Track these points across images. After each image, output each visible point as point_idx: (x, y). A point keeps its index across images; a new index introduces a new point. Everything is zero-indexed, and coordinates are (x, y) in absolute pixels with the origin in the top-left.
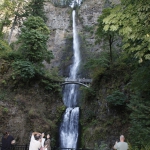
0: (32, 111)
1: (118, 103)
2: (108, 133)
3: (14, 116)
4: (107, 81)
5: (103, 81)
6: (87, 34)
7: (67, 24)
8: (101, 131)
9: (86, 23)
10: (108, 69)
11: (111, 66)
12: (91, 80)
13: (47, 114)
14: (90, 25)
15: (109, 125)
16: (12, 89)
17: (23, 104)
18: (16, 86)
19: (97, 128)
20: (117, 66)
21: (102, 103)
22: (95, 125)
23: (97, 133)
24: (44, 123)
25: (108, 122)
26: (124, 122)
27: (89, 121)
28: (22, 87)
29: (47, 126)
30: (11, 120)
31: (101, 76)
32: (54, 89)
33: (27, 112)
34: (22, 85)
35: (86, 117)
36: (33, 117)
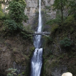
0: (15, 49)
1: (67, 45)
2: (60, 63)
3: (4, 52)
4: (60, 33)
5: (57, 32)
6: (47, 10)
7: (37, 5)
8: (56, 62)
9: (47, 4)
10: (60, 25)
11: (62, 24)
12: (50, 33)
13: (24, 52)
14: (49, 5)
15: (61, 58)
16: (4, 37)
17: (10, 45)
18: (6, 35)
19: (53, 60)
20: (66, 24)
21: (57, 45)
22: (52, 59)
23: (54, 63)
24: (22, 57)
26: (70, 57)
27: (48, 56)
28: (10, 36)
29: (24, 58)
30: (2, 55)
31: (56, 30)
32: (28, 37)
33: (12, 50)
34: (10, 34)
35: (46, 54)
36: (15, 53)
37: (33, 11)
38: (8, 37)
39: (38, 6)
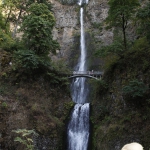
0: (35, 106)
2: (125, 131)
3: (15, 112)
4: (121, 71)
5: (117, 70)
6: (96, 31)
7: (75, 22)
8: (117, 129)
10: (122, 57)
11: (125, 54)
12: (102, 73)
13: (53, 111)
15: (126, 121)
16: (14, 83)
17: (26, 99)
18: (18, 80)
19: (111, 126)
20: (133, 53)
21: (117, 96)
22: (109, 123)
23: (112, 131)
24: (49, 120)
25: (125, 118)
26: (144, 117)
27: (101, 118)
28: (25, 81)
29: (52, 124)
30: (11, 117)
31: (114, 66)
32: (60, 82)
33: (29, 107)
34: (25, 78)
35: (97, 114)
36: (36, 113)
37: (68, 34)
38: (21, 83)
39: (79, 24)
